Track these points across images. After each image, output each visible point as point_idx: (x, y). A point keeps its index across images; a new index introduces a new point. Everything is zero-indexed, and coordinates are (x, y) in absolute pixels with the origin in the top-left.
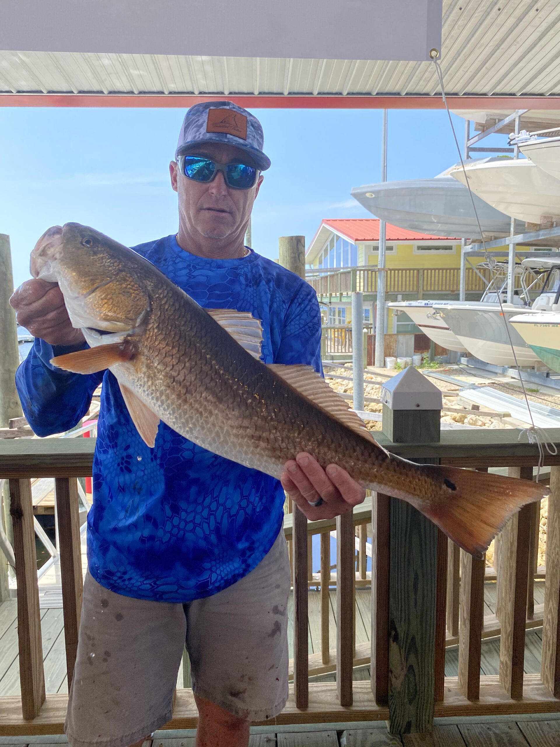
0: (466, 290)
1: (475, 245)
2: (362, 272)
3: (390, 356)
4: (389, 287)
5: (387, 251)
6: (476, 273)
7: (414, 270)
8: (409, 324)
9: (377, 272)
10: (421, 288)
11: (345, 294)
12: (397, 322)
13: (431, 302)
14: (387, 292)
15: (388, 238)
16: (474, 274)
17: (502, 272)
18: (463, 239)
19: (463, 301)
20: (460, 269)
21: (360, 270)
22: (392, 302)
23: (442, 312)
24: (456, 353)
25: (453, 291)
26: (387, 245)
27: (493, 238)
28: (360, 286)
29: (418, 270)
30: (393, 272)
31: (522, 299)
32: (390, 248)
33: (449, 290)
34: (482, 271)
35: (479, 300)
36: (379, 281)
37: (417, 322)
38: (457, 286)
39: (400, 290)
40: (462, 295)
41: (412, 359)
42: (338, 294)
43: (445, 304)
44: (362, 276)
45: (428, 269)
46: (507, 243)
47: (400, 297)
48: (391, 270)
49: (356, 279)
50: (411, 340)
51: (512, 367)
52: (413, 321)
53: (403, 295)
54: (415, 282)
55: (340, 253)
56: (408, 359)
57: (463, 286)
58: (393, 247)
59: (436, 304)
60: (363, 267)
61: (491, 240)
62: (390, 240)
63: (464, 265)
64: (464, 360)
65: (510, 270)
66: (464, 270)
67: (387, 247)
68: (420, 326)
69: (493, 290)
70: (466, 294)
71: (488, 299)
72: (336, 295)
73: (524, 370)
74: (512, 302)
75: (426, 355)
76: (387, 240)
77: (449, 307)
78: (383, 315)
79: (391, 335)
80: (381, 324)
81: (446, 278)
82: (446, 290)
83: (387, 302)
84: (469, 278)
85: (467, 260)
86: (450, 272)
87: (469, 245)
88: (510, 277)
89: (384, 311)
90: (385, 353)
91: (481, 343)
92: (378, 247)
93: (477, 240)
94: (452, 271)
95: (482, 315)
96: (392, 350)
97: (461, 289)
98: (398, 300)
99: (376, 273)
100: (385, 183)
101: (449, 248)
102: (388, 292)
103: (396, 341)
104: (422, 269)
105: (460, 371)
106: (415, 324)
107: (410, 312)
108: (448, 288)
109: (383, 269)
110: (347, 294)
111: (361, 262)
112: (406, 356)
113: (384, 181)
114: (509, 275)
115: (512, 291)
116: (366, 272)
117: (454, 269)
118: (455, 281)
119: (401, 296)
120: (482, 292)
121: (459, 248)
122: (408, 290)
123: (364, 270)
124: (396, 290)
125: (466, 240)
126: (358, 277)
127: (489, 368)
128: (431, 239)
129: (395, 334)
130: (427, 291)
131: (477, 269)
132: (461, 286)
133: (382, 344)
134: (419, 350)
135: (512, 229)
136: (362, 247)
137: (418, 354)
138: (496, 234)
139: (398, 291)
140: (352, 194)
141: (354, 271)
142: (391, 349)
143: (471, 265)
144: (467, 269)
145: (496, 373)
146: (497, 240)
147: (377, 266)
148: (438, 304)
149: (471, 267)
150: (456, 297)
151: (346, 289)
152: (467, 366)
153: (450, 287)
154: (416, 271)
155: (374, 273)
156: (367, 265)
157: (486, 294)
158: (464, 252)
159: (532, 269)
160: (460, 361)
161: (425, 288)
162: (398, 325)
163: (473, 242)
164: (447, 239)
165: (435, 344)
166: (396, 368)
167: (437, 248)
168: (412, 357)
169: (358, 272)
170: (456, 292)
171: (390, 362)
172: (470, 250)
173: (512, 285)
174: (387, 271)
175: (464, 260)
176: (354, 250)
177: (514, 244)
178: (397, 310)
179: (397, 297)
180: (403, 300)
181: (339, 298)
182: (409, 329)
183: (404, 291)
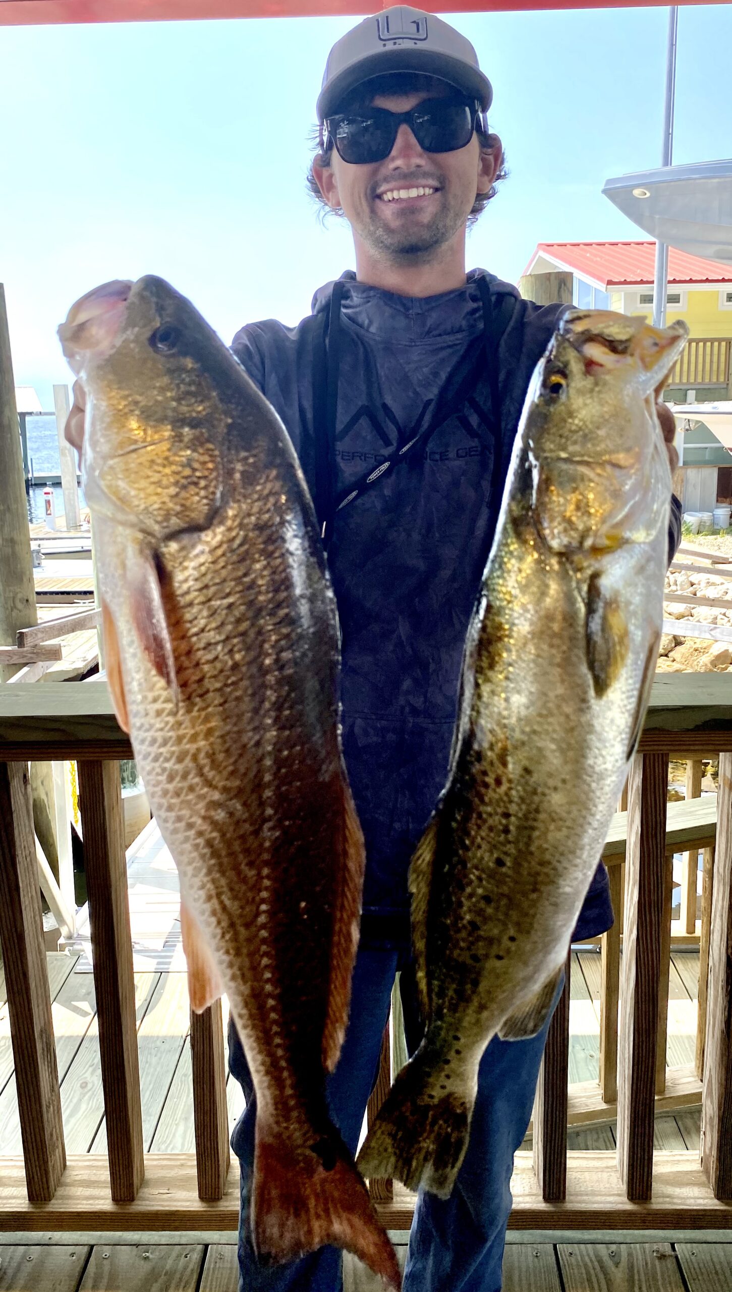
5: (668, 305)
7: (720, 340)
12: (684, 443)
15: (672, 279)
26: (668, 292)
29: (729, 341)
32: (674, 299)
37: (727, 444)
39: (692, 380)
41: (713, 515)
47: (691, 394)
50: (710, 477)
52: (719, 442)
53: (697, 390)
56: (706, 516)
58: (678, 295)
62: (674, 281)
67: (668, 295)
76: (670, 282)
92: (651, 296)
98: (689, 400)
100: (670, 169)
103: (682, 481)
106: (721, 447)
107: (712, 423)
112: (701, 510)
113: (668, 165)
119: (694, 392)
122: (707, 380)
124: (685, 380)
134: (726, 497)
136: (617, 296)
137: (723, 505)
139: (688, 382)
140: (603, 191)
154: (723, 344)
162: (685, 449)
168: (712, 512)
178: (689, 420)
179: (686, 395)
180: (700, 399)
182: (707, 458)
183: (699, 384)
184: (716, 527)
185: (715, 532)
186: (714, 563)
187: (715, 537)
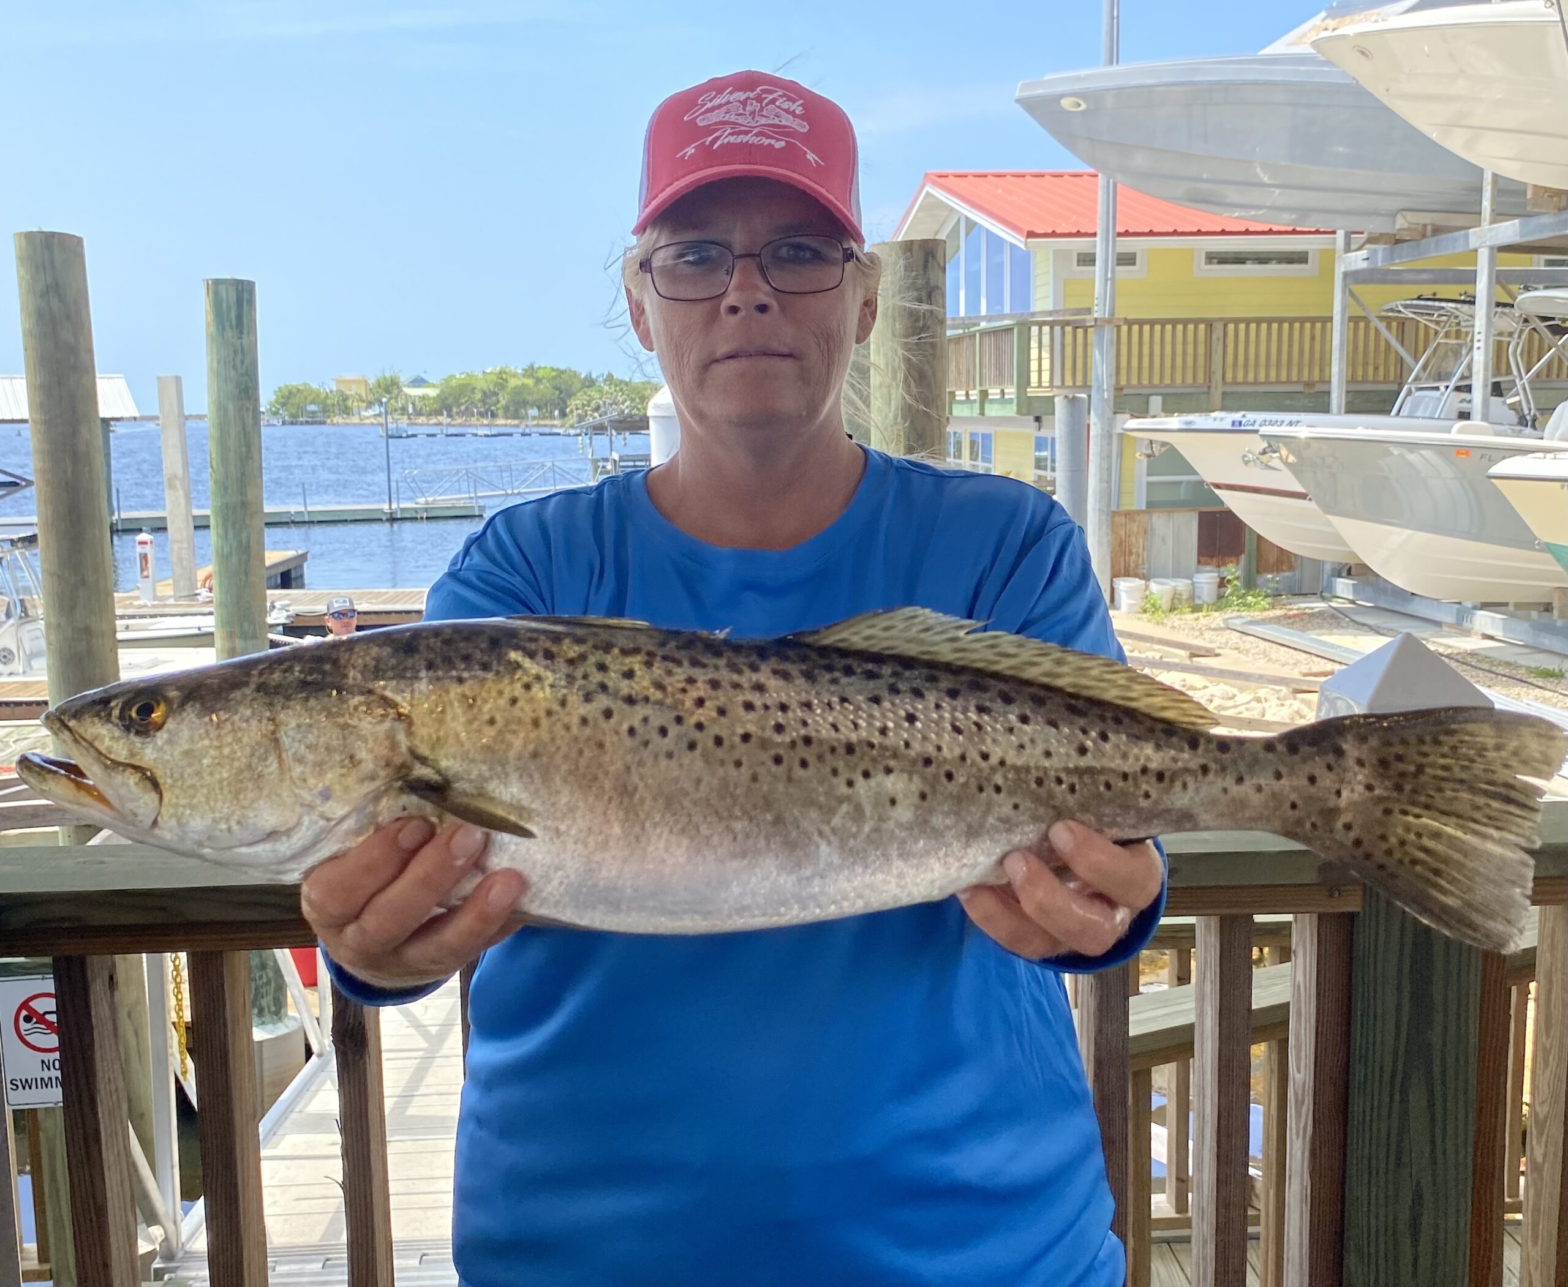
0: (1348, 382)
1: (1375, 251)
2: (1046, 329)
3: (1127, 574)
4: (1123, 372)
5: (1119, 268)
6: (1377, 330)
7: (1196, 322)
8: (1180, 483)
9: (1090, 330)
10: (1218, 376)
11: (994, 392)
12: (1148, 475)
13: (1251, 416)
14: (1118, 389)
15: (1122, 230)
16: (1372, 333)
17: (1454, 329)
18: (1341, 234)
19: (1339, 413)
20: (1331, 319)
21: (1041, 324)
22: (1133, 417)
23: (1285, 445)
24: (1317, 564)
25: (1310, 384)
26: (1119, 250)
27: (1429, 228)
28: (1040, 371)
29: (1210, 324)
30: (1136, 328)
31: (1512, 407)
32: (1127, 259)
33: (1298, 382)
34: (1394, 324)
35: (1388, 412)
36: (1096, 355)
37: (1209, 475)
38: (1322, 370)
39: (1156, 381)
40: (1337, 397)
41: (1193, 584)
42: (974, 394)
43: (1291, 424)
44: (1046, 339)
45: (1237, 321)
46: (1472, 246)
47: (1156, 402)
48: (1130, 323)
49: (1029, 348)
50: (1188, 527)
51: (1485, 606)
52: (1197, 474)
53: (1165, 396)
54: (1201, 359)
55: (978, 273)
56: (1182, 585)
57: (1340, 371)
58: (1135, 254)
59: (1264, 423)
60: (1050, 313)
61: (1424, 236)
62: (1127, 234)
63: (1344, 308)
64: (1343, 586)
65: (1480, 323)
66: (1342, 323)
67: (1119, 254)
68: (1218, 486)
69: (1427, 380)
70: (1348, 392)
71: (1415, 406)
72: (967, 395)
73: (1519, 613)
74: (1485, 417)
75: (1233, 570)
76: (1120, 235)
77: (1302, 433)
78: (1109, 457)
79: (1129, 514)
80: (1101, 481)
81: (1290, 345)
82: (1289, 382)
83: (1118, 416)
84: (1356, 347)
85: (1352, 294)
86: (1302, 328)
87: (1360, 249)
88: (1482, 344)
89: (1110, 444)
90: (1113, 567)
91: (1397, 536)
92: (1094, 254)
93: (1382, 235)
94: (1308, 325)
95: (1401, 456)
96: (1133, 558)
97: (1335, 380)
98: (1151, 413)
99: (1086, 332)
100: (1114, 68)
101: (1300, 258)
102: (1121, 389)
103: (1146, 532)
104: (1221, 319)
105: (1333, 616)
106: (1202, 482)
107: (1189, 448)
108: (1294, 376)
109: (1109, 321)
110: (1003, 393)
111: (1043, 300)
112: (1176, 574)
113: (1111, 63)
114: (1477, 337)
115: (1485, 386)
116: (1057, 329)
117: (1313, 320)
118: (1317, 355)
119: (1160, 398)
120: (1395, 387)
121: (1329, 257)
122: (1179, 381)
123: (1052, 324)
124: (1145, 382)
125: (1348, 235)
126: (1034, 344)
127: (1415, 608)
128: (1247, 232)
129: (1143, 512)
130: (1235, 383)
131: (1382, 318)
132: (1335, 369)
133: (1105, 540)
134: (1212, 557)
135: (1486, 204)
136: (1043, 254)
137: (1208, 568)
138: (1440, 219)
139: (1151, 384)
140: (1018, 101)
141: (1025, 327)
142: (1131, 553)
143: (1364, 309)
144: (1351, 319)
145: (1438, 624)
146: (1443, 236)
147: (1089, 311)
148: (1271, 423)
149: (1362, 314)
150: (1319, 403)
151: (1000, 378)
152: (1353, 602)
153: (1300, 371)
154: (1202, 327)
155: (1080, 331)
156: (1062, 307)
157: (1409, 393)
158: (1343, 270)
159: (1544, 319)
160: (1330, 587)
161: (1229, 376)
162: (1149, 484)
163: (1371, 240)
164: (1294, 232)
165: (1259, 537)
166: (1145, 611)
167: (1262, 259)
168: (1190, 578)
169: (1035, 330)
170: (1319, 388)
171: (1129, 592)
172: (1364, 265)
173: (1486, 369)
174: (1119, 327)
175: (1344, 293)
176: (1022, 264)
177: (1491, 248)
178: (1151, 442)
179: (1147, 403)
180: (1168, 410)
181: (977, 406)
182: (1182, 497)
183: (1167, 386)
184: (1197, 601)
185: (1196, 609)
186: (1193, 655)
187: (1196, 615)
